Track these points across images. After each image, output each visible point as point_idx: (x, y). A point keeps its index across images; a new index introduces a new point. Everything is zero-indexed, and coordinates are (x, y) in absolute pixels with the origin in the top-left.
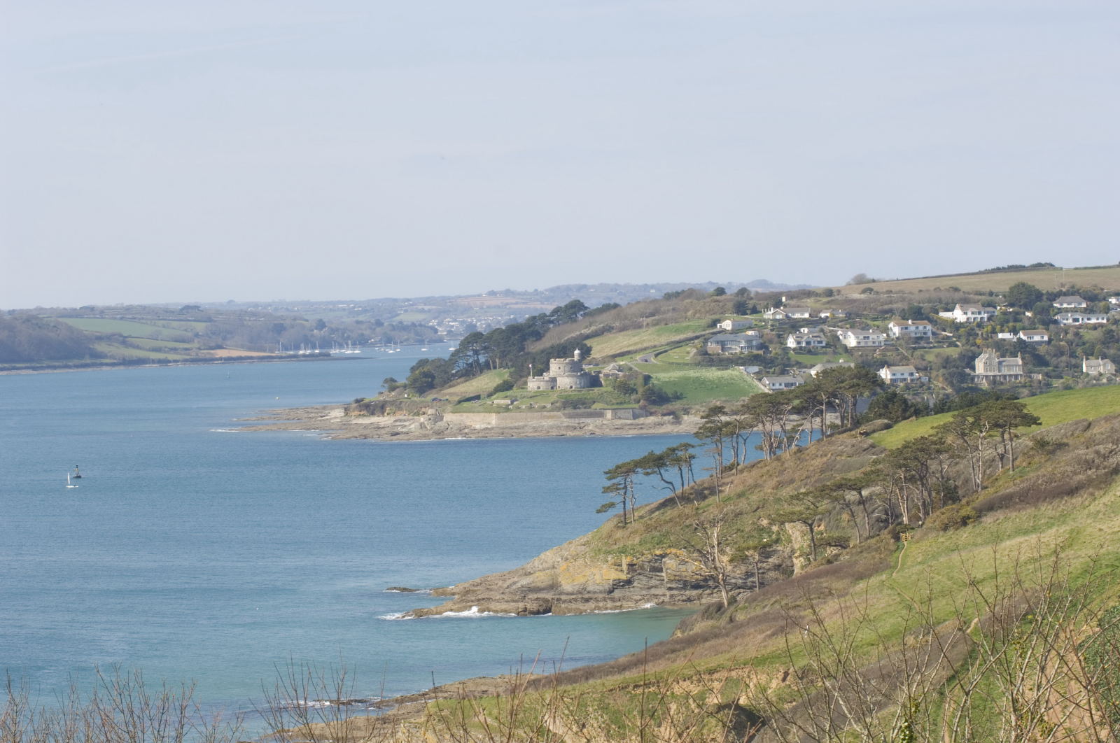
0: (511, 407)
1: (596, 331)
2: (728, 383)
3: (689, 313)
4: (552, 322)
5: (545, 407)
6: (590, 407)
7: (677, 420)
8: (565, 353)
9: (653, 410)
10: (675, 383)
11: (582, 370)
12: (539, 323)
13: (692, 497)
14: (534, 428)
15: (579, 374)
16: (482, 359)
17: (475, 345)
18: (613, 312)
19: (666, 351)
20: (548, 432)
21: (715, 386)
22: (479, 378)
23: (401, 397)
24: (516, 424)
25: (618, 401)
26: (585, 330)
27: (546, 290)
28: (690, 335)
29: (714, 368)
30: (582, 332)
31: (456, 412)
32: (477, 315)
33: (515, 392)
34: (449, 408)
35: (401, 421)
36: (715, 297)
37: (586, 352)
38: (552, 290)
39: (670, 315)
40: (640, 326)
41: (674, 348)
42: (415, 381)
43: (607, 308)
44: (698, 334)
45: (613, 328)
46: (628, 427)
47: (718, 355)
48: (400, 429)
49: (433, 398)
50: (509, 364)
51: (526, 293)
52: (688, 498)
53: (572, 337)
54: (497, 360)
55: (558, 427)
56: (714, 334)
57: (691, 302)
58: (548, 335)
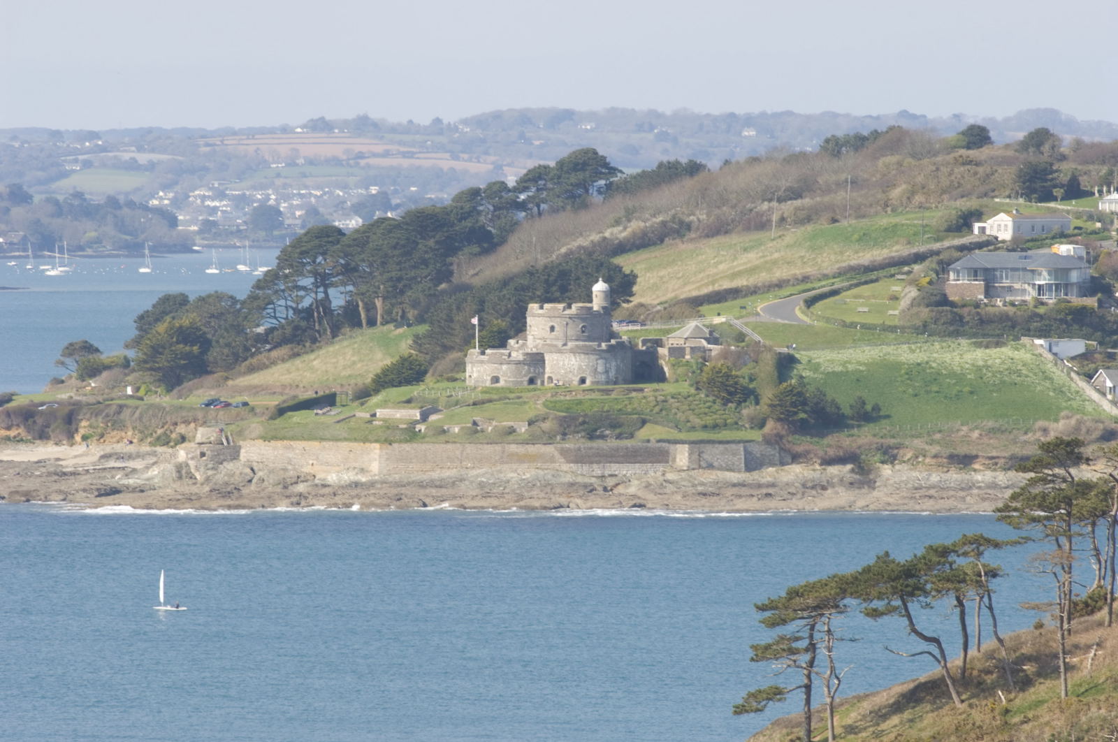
0: (422, 427)
1: (644, 234)
2: (1003, 382)
3: (896, 193)
4: (522, 206)
5: (511, 431)
6: (632, 436)
7: (864, 476)
8: (564, 289)
9: (800, 449)
10: (858, 379)
11: (613, 335)
12: (486, 207)
13: (989, 679)
14: (481, 485)
15: (604, 345)
16: (338, 298)
17: (320, 259)
18: (688, 183)
19: (834, 293)
20: (521, 498)
21: (967, 389)
22: (331, 349)
23: (116, 393)
24: (435, 475)
25: (709, 420)
26: (616, 230)
27: (465, 122)
28: (899, 250)
29: (964, 342)
30: (607, 234)
31: (275, 438)
32: (279, 182)
33: (429, 388)
34: (256, 425)
35: (120, 457)
36: (963, 152)
37: (622, 286)
38: (479, 122)
39: (841, 197)
40: (762, 224)
41: (857, 285)
42: (156, 350)
43: (670, 173)
44: (922, 249)
45: (689, 227)
46: (735, 491)
47: (977, 305)
48: (118, 479)
49: (205, 399)
50: (411, 314)
51: (410, 128)
52: (980, 684)
53: (580, 247)
54: (379, 303)
55: (548, 486)
56: (962, 248)
57: (900, 164)
58: (514, 241)
